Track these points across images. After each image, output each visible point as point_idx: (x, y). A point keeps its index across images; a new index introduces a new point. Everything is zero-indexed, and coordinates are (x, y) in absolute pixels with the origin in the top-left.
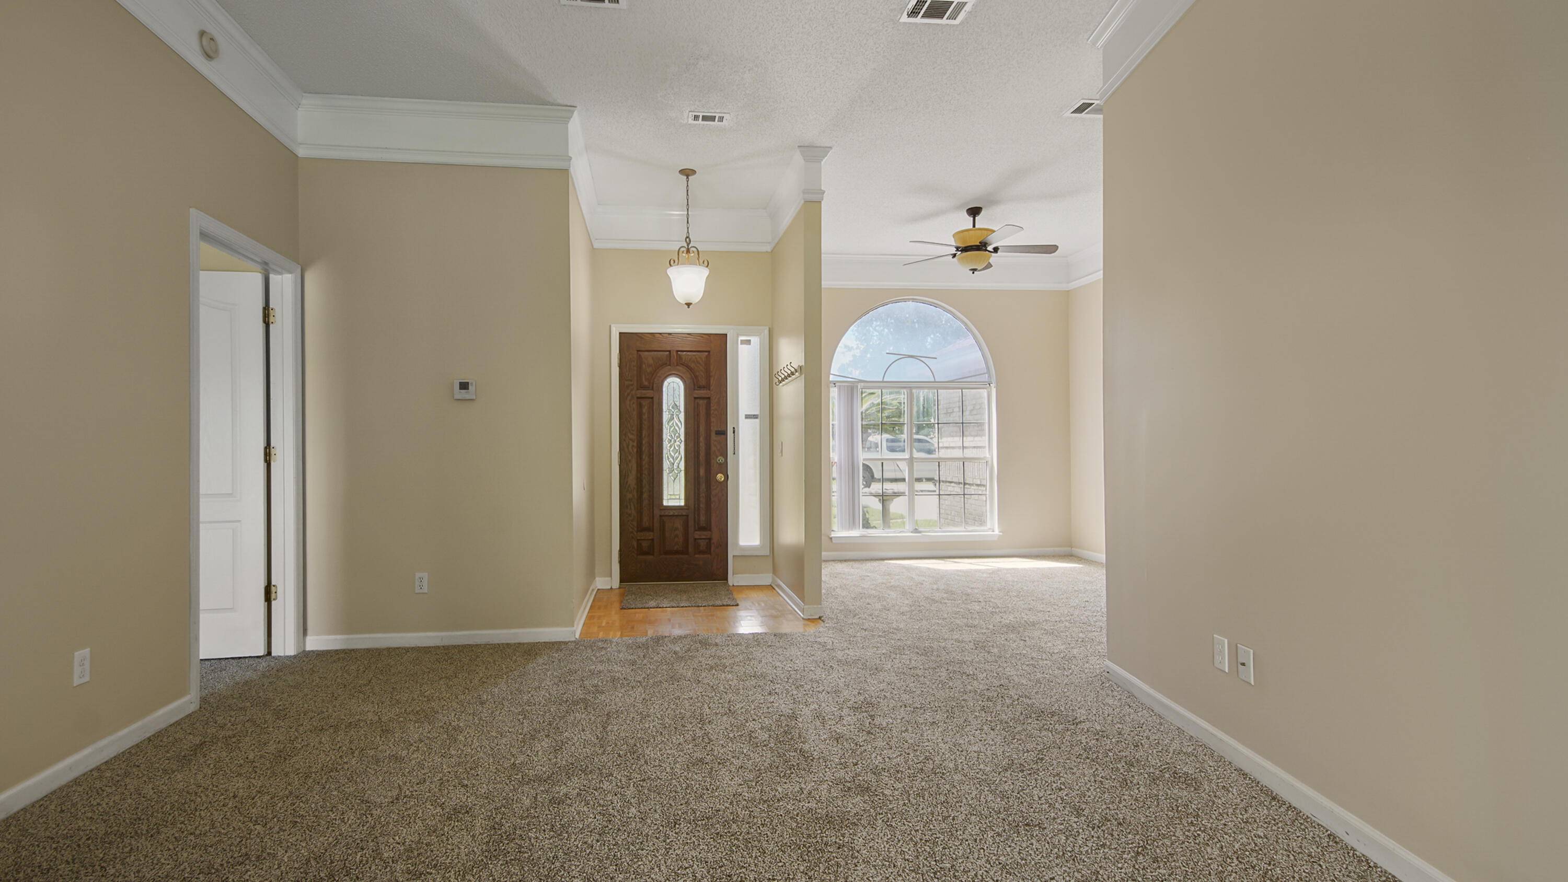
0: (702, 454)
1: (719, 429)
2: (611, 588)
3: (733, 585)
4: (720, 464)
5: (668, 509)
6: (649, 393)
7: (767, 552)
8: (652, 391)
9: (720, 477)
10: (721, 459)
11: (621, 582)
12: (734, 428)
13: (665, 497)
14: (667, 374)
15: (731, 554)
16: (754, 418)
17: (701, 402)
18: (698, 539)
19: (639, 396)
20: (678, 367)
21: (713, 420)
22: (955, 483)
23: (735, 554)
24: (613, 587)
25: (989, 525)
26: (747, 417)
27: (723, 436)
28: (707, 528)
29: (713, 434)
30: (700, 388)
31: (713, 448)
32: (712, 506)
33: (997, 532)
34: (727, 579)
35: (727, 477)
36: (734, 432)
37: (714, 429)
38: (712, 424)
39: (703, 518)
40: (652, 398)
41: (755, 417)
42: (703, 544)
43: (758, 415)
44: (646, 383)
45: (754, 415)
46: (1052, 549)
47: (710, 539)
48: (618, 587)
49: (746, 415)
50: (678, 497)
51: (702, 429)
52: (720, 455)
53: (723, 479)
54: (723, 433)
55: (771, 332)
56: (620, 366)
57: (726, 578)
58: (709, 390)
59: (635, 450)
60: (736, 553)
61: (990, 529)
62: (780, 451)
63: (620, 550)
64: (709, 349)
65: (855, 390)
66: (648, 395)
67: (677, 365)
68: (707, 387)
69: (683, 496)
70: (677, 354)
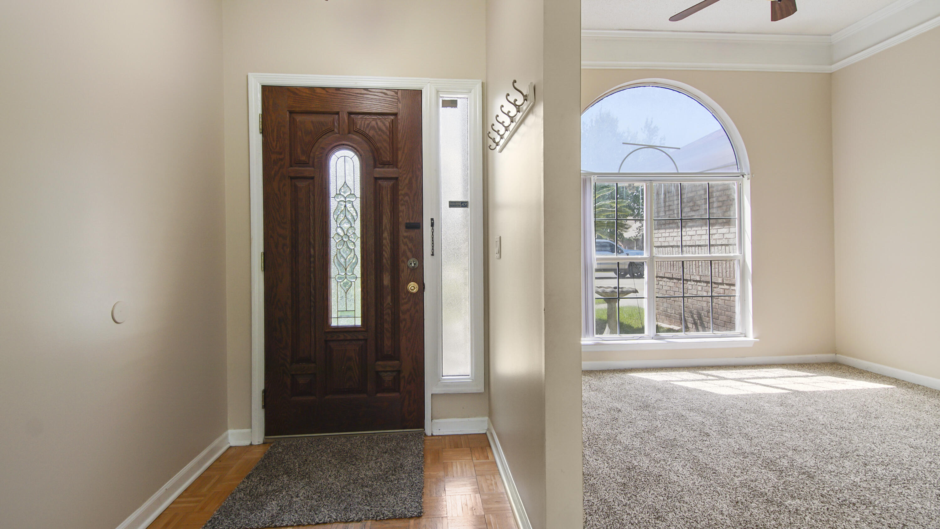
0: (387, 254)
1: (412, 221)
2: (251, 445)
3: (432, 435)
4: (413, 269)
5: (337, 332)
6: (307, 171)
7: (480, 388)
8: (312, 169)
9: (413, 287)
10: (412, 263)
11: (266, 434)
12: (432, 219)
13: (334, 314)
14: (336, 144)
15: (430, 389)
16: (462, 207)
17: (384, 183)
18: (382, 371)
19: (292, 175)
20: (350, 135)
21: (401, 208)
22: (667, 278)
23: (434, 392)
24: (253, 443)
25: (738, 329)
26: (453, 204)
27: (416, 231)
28: (395, 355)
29: (402, 228)
30: (384, 164)
31: (403, 247)
32: (402, 326)
33: (751, 337)
34: (423, 427)
35: (422, 287)
36: (432, 225)
37: (404, 219)
38: (401, 214)
39: (387, 343)
40: (313, 178)
41: (464, 204)
42: (388, 377)
43: (467, 202)
44: (303, 158)
45: (462, 202)
46: (814, 356)
47: (399, 372)
48: (261, 442)
49: (450, 202)
50: (352, 314)
51: (386, 220)
52: (413, 257)
53: (415, 291)
54: (418, 226)
55: (484, 88)
56: (264, 131)
57: (420, 423)
58: (397, 167)
59: (288, 250)
60: (437, 390)
61: (741, 334)
62: (496, 250)
63: (265, 392)
64: (394, 111)
65: (588, 184)
66: (307, 174)
67: (349, 133)
68: (393, 163)
69: (359, 313)
70: (349, 117)
